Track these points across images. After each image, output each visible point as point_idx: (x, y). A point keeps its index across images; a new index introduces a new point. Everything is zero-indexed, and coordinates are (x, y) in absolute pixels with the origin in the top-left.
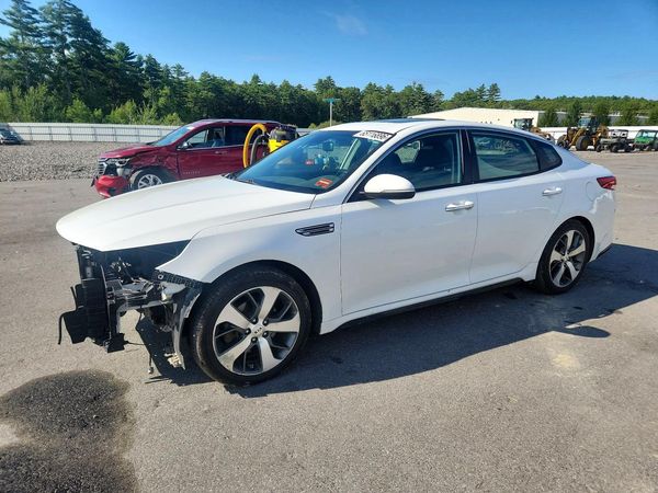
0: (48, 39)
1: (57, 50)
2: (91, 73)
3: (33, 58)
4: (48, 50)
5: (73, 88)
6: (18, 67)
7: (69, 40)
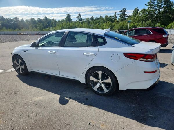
0: (157, 7)
1: (158, 10)
2: (166, 15)
3: (151, 13)
4: (155, 10)
5: (160, 20)
6: (147, 16)
7: (162, 6)
